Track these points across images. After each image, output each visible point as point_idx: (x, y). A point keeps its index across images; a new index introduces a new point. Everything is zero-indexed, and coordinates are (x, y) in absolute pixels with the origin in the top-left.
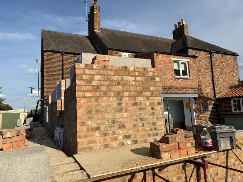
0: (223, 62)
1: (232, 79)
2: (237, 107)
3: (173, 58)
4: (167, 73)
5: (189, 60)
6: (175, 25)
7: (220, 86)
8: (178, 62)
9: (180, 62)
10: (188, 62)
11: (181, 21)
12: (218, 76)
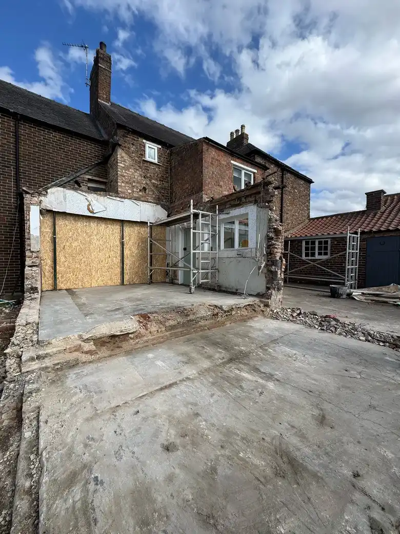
0: (295, 188)
1: (302, 213)
2: (310, 251)
3: (233, 160)
4: (221, 183)
5: (256, 171)
6: (232, 134)
7: (288, 221)
8: (239, 170)
9: (243, 172)
10: (254, 173)
11: (240, 129)
12: (288, 206)
